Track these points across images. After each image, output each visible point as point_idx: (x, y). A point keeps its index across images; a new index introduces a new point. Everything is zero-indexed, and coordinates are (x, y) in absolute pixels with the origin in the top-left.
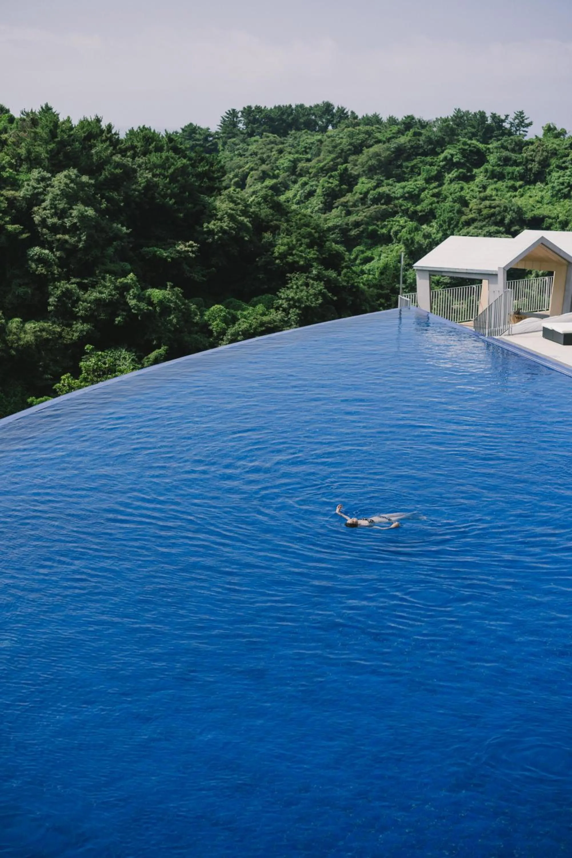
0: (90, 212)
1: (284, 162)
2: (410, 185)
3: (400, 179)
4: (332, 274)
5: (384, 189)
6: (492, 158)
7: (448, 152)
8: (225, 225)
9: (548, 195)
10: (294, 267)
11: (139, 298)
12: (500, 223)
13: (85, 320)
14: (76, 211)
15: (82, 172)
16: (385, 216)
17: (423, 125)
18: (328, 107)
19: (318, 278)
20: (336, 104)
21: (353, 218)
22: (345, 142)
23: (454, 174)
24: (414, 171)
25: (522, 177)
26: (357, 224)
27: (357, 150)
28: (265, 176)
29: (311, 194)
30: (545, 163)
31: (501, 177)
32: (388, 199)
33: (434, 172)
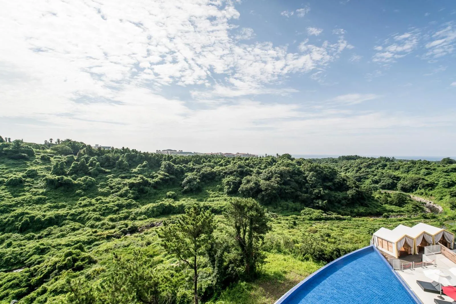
0: (315, 178)
1: (349, 165)
2: (372, 170)
3: (370, 168)
4: (357, 189)
5: (367, 170)
6: (388, 166)
7: (379, 164)
8: (338, 180)
9: (400, 173)
10: (350, 188)
11: (323, 192)
12: (391, 177)
13: (314, 195)
14: (313, 178)
15: (314, 172)
16: (367, 175)
17: (375, 159)
18: (356, 156)
19: (354, 190)
20: (358, 155)
21: (361, 175)
22: (360, 162)
23: (380, 168)
24: (372, 167)
25: (394, 169)
26: (362, 176)
27: (362, 164)
28: (345, 167)
29: (353, 170)
30: (399, 167)
31: (390, 169)
32: (368, 172)
33: (376, 168)
